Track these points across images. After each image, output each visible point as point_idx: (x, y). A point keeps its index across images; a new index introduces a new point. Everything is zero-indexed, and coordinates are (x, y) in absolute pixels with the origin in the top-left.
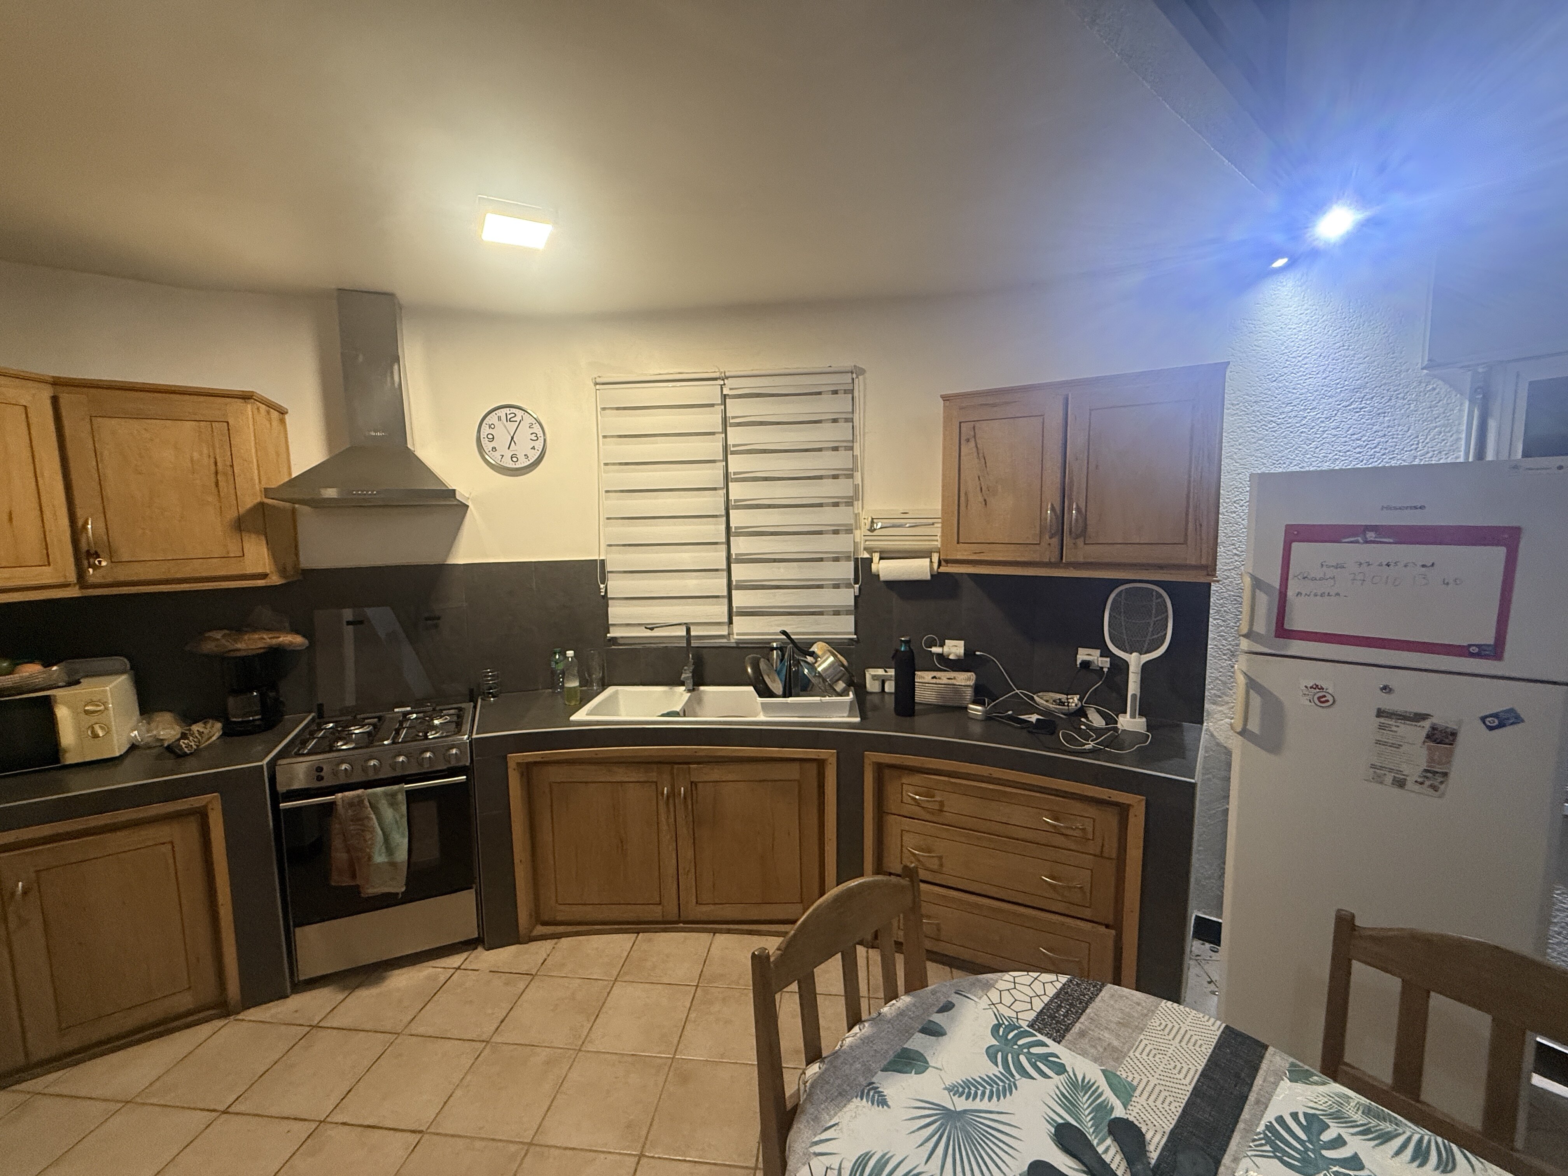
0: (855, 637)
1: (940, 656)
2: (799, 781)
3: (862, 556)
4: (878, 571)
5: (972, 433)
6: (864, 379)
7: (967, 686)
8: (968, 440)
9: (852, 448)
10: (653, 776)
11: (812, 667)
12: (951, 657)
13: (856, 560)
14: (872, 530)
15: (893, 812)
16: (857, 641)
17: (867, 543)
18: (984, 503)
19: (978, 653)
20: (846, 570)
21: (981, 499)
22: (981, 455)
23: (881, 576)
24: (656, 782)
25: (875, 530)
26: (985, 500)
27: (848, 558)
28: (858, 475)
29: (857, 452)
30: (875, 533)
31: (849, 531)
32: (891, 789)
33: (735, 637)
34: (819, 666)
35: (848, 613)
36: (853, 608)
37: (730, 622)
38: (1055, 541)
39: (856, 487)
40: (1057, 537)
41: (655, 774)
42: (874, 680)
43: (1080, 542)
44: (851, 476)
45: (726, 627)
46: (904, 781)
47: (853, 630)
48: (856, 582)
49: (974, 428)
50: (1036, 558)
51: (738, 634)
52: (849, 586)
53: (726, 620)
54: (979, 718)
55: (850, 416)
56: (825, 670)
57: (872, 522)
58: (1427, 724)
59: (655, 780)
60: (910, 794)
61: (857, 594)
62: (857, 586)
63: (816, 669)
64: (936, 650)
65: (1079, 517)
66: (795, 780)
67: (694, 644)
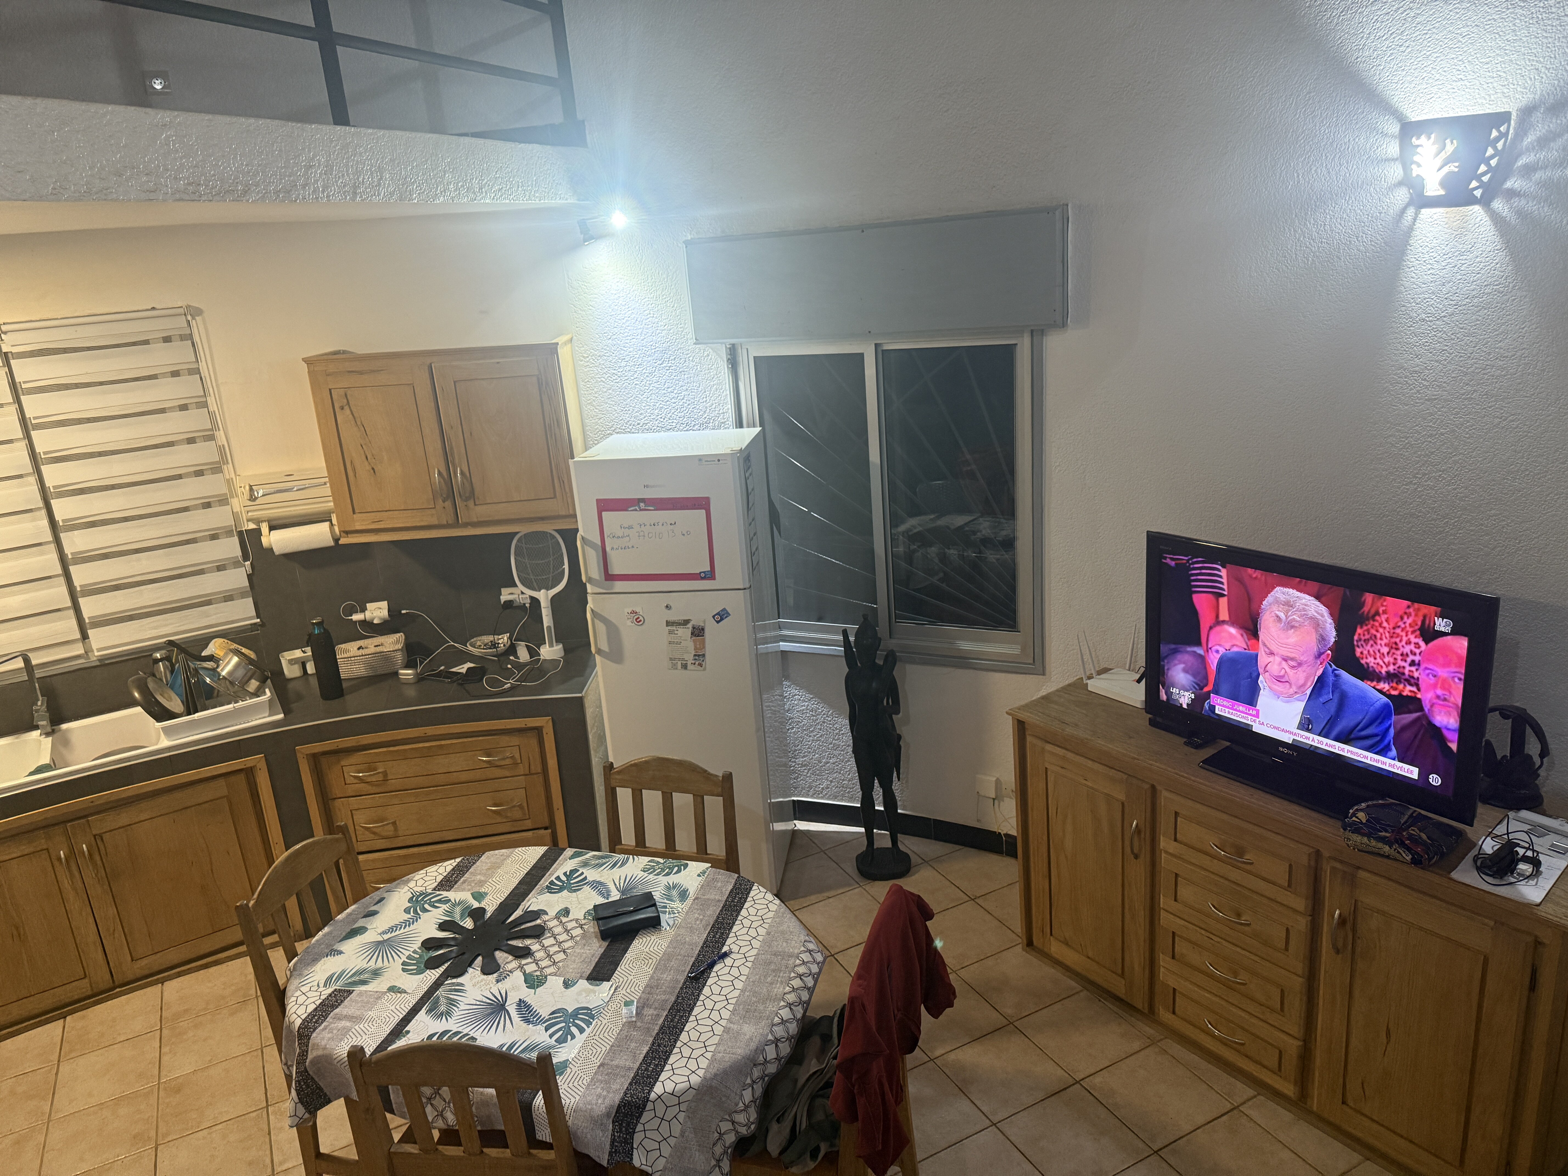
0: (259, 620)
1: (365, 623)
2: (226, 797)
3: (246, 528)
4: (271, 545)
5: (345, 401)
6: (204, 321)
7: (396, 650)
8: (342, 408)
9: (205, 405)
10: (42, 843)
11: (214, 672)
12: (376, 622)
13: (240, 534)
14: (253, 498)
15: (339, 796)
16: (262, 625)
17: (250, 514)
18: (372, 471)
19: (403, 612)
20: (231, 548)
21: (368, 468)
22: (359, 423)
23: (275, 550)
24: (47, 849)
25: (256, 498)
26: (373, 469)
27: (229, 533)
28: (220, 435)
29: (213, 407)
30: (257, 502)
31: (223, 501)
32: (333, 777)
33: (96, 654)
34: (222, 670)
35: (243, 595)
36: (249, 589)
37: (85, 636)
38: (448, 504)
39: (221, 450)
40: (449, 500)
41: (43, 841)
42: (292, 665)
43: (471, 503)
44: (211, 438)
45: (81, 644)
46: (343, 763)
47: (253, 613)
48: (245, 557)
49: (346, 395)
50: (434, 521)
51: (99, 650)
52: (236, 564)
53: (78, 635)
54: (412, 681)
55: (195, 366)
56: (231, 673)
57: (251, 489)
58: (690, 626)
59: (45, 847)
60: (352, 773)
61: (250, 571)
62: (248, 563)
63: (219, 675)
64: (356, 617)
65: (465, 481)
66: (224, 797)
67: (38, 674)
